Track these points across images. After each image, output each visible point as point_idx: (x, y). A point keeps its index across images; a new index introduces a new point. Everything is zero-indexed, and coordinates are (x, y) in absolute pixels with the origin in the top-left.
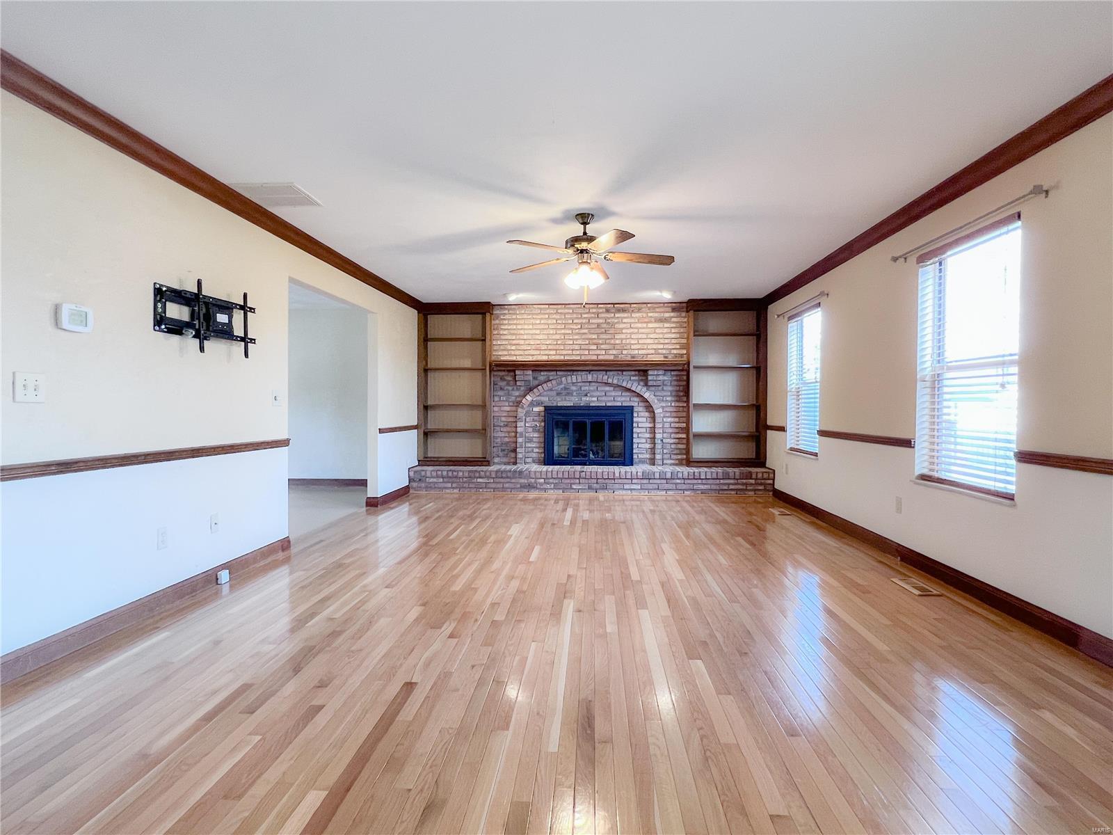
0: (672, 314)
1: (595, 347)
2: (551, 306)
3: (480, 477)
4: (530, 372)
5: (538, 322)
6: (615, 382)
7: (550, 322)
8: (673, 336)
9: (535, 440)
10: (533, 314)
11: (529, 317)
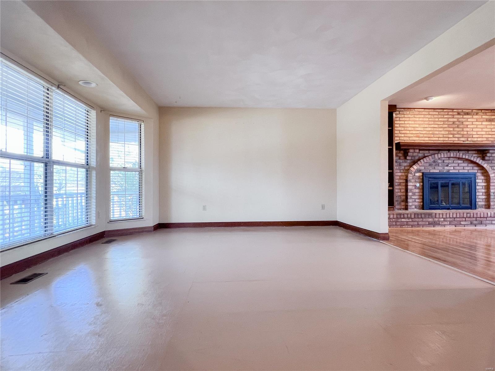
1: (451, 136)
4: (417, 151)
5: (417, 119)
7: (425, 119)
9: (416, 194)
10: (414, 115)
11: (412, 116)
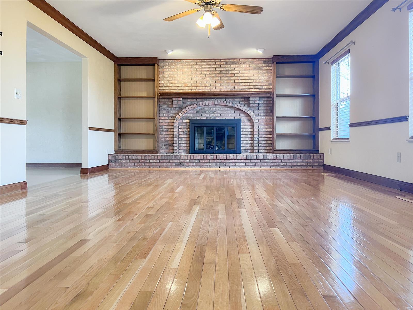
0: (264, 65)
1: (219, 85)
2: (193, 61)
3: (152, 160)
4: (181, 99)
5: (186, 70)
6: (231, 105)
7: (192, 70)
8: (264, 78)
9: (184, 139)
10: (183, 65)
11: (180, 67)
